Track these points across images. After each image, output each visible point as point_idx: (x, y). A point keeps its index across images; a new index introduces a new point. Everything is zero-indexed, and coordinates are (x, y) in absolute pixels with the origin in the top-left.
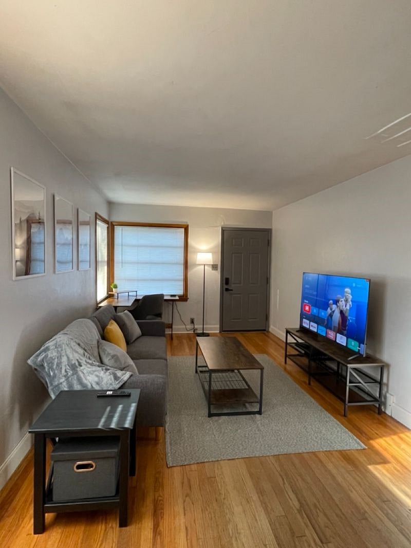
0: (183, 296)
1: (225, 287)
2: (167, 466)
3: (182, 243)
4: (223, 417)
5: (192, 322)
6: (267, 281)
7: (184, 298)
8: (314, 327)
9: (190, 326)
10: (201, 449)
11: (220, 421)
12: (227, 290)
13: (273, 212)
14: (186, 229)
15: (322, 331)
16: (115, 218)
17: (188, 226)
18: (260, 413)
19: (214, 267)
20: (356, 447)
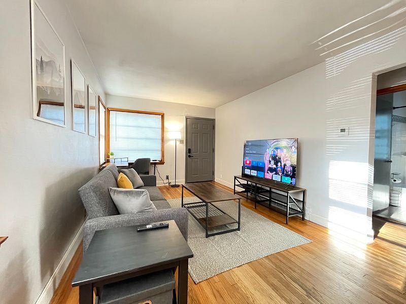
0: (161, 161)
1: (188, 154)
2: (195, 283)
3: (160, 126)
4: (217, 236)
5: (167, 178)
6: (214, 150)
7: (162, 162)
8: (254, 173)
9: (166, 181)
10: (214, 263)
11: (216, 239)
12: (189, 156)
13: (216, 109)
14: (163, 116)
15: (261, 175)
16: (110, 106)
17: (164, 114)
18: (239, 229)
19: (181, 142)
20: (306, 242)
